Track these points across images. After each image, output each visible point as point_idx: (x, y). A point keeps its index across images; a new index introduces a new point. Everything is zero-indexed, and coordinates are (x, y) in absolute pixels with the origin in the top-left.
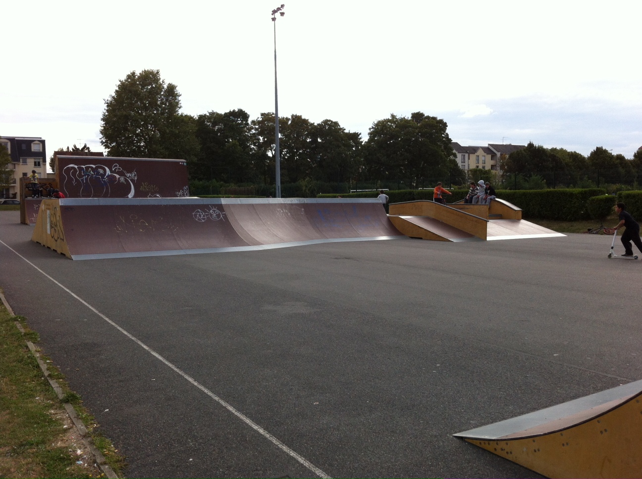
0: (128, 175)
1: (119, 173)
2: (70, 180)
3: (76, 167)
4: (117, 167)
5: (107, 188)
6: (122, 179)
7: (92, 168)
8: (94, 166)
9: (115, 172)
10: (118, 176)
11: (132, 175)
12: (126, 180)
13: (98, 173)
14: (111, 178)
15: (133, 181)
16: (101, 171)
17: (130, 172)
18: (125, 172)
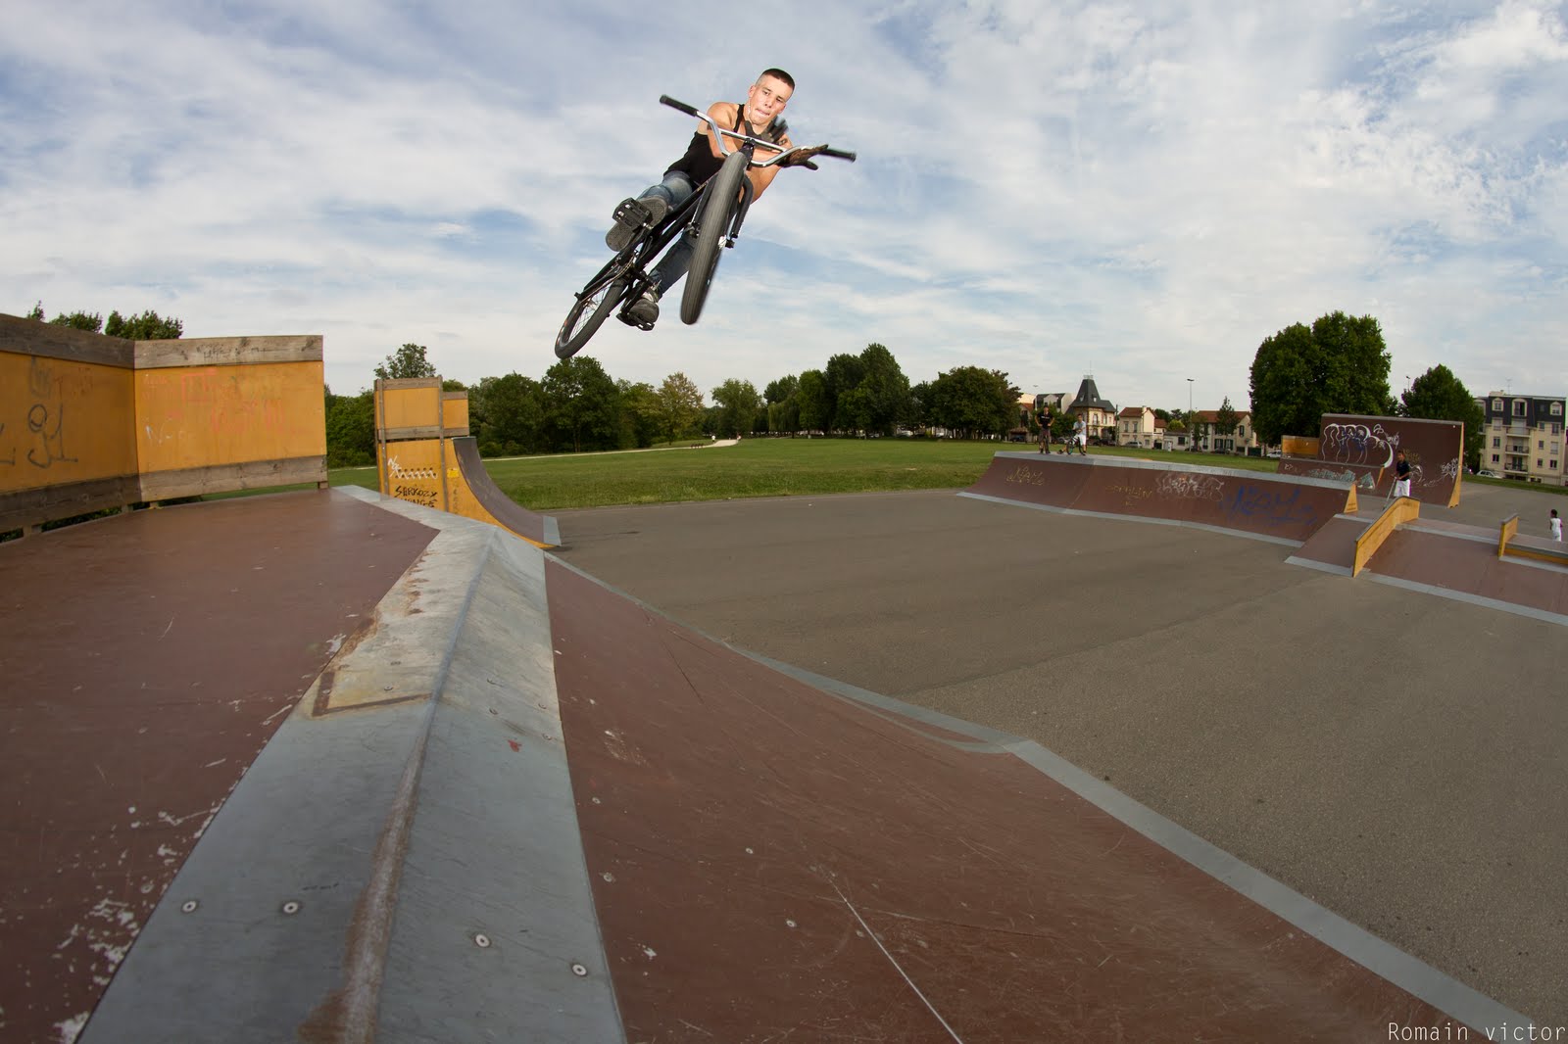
0: (1390, 439)
1: (1380, 436)
2: (1330, 440)
3: (1337, 426)
4: (1378, 428)
5: (1364, 454)
6: (1382, 443)
7: (1352, 428)
8: (1355, 427)
9: (1375, 434)
10: (1378, 439)
11: (1394, 440)
12: (1386, 445)
13: (1358, 435)
14: (1371, 441)
15: (1393, 446)
16: (1361, 432)
17: (1392, 435)
18: (1387, 435)
